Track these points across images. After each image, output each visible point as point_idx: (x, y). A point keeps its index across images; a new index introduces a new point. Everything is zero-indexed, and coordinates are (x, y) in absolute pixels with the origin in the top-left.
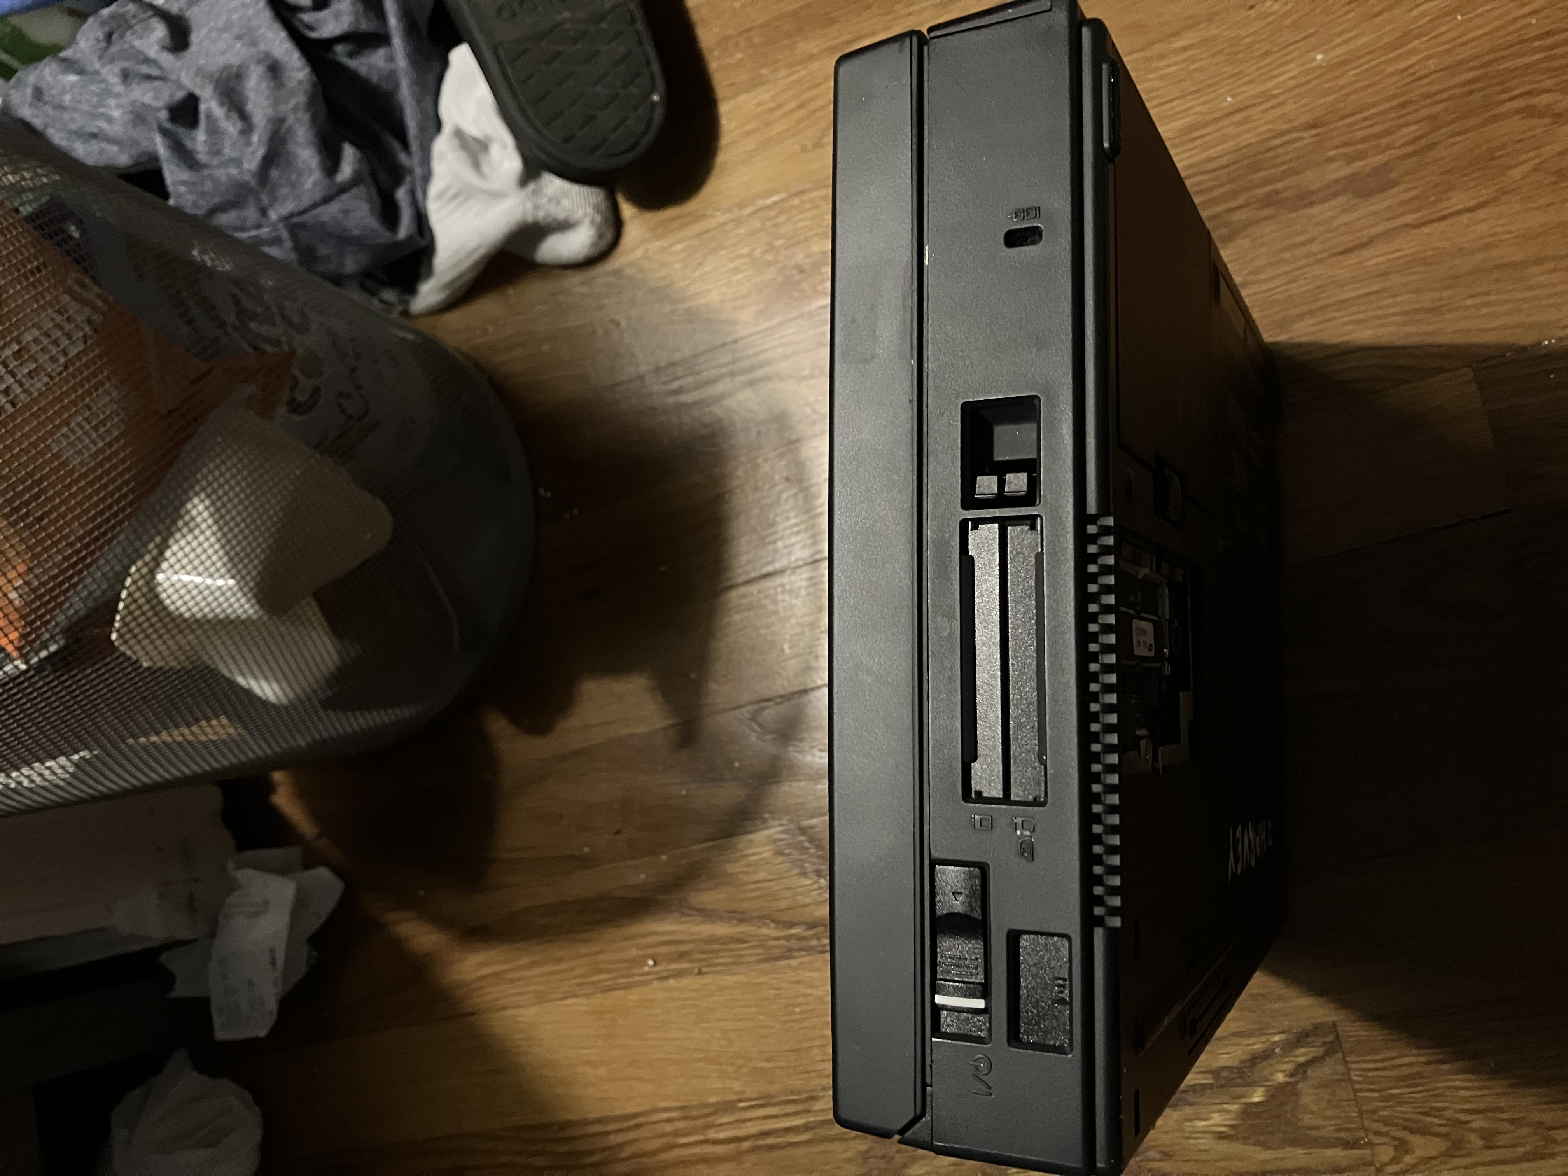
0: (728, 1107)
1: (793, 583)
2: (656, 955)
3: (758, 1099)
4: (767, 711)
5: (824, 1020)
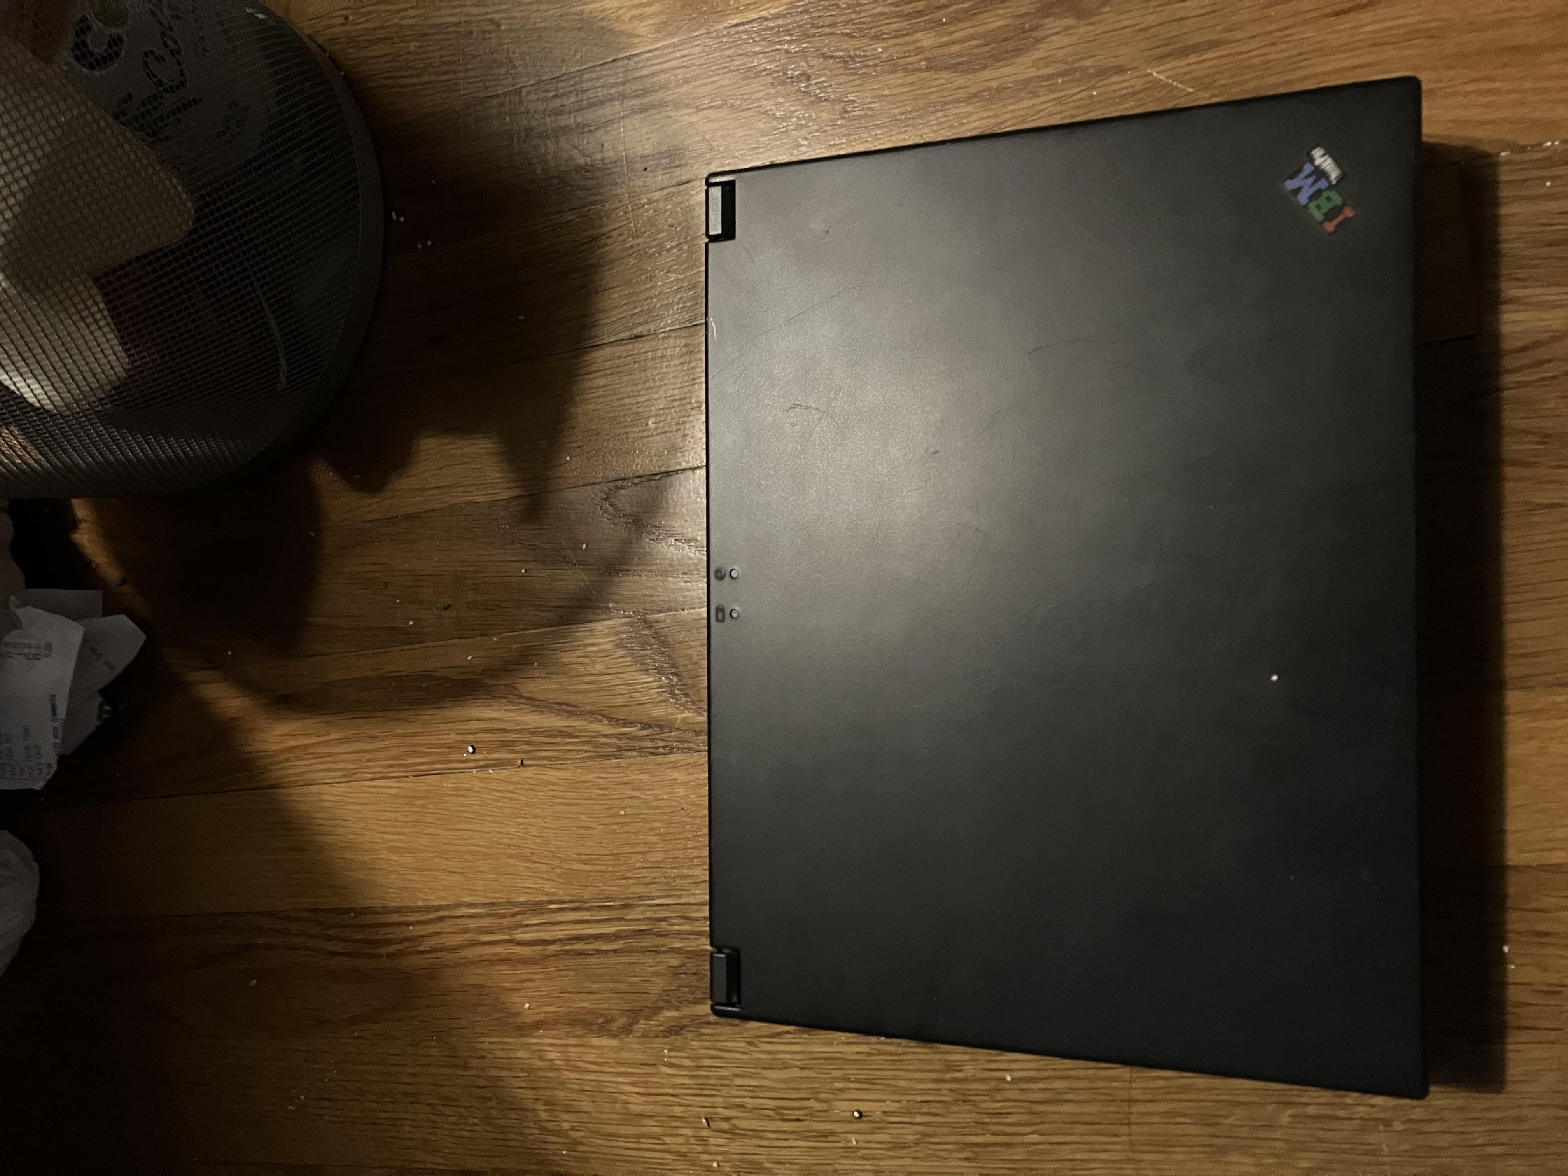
0: (538, 908)
1: (666, 348)
2: (476, 742)
3: (571, 902)
4: (623, 492)
5: (649, 825)
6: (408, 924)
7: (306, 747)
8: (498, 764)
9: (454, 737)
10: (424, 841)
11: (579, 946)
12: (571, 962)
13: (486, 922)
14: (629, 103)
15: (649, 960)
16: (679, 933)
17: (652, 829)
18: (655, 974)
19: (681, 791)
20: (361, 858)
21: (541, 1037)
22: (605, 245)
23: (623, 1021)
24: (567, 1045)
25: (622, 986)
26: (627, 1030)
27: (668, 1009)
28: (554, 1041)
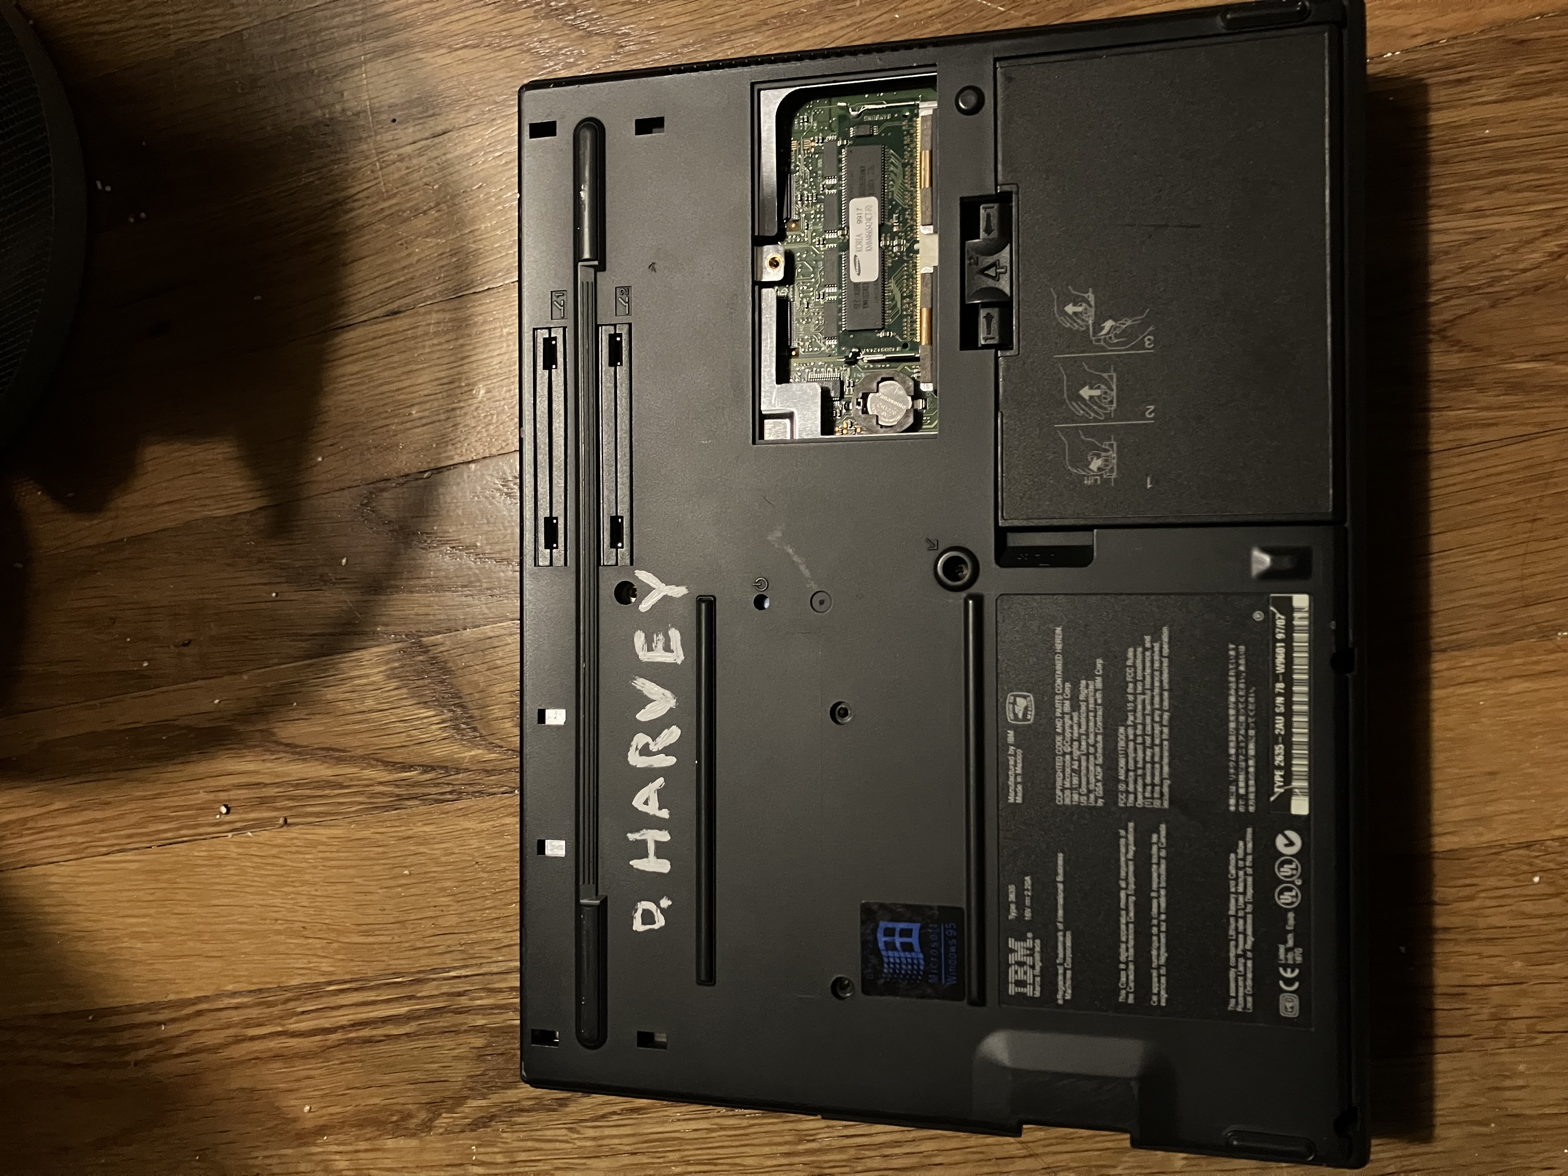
0: (313, 991)
1: (429, 325)
2: (230, 800)
3: (351, 981)
4: (385, 494)
5: (438, 885)
6: (159, 1024)
7: (25, 820)
8: (259, 825)
9: (203, 796)
10: (173, 922)
11: (366, 1032)
12: (357, 1052)
13: (254, 1012)
14: (370, 45)
15: (447, 1042)
16: (482, 1008)
17: (444, 889)
18: (456, 1058)
19: (475, 843)
20: (98, 948)
21: (326, 1144)
22: (352, 210)
23: (423, 1115)
24: (357, 1151)
25: (417, 1075)
26: (427, 1126)
27: (474, 1099)
28: (341, 1148)
